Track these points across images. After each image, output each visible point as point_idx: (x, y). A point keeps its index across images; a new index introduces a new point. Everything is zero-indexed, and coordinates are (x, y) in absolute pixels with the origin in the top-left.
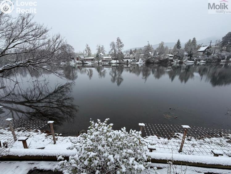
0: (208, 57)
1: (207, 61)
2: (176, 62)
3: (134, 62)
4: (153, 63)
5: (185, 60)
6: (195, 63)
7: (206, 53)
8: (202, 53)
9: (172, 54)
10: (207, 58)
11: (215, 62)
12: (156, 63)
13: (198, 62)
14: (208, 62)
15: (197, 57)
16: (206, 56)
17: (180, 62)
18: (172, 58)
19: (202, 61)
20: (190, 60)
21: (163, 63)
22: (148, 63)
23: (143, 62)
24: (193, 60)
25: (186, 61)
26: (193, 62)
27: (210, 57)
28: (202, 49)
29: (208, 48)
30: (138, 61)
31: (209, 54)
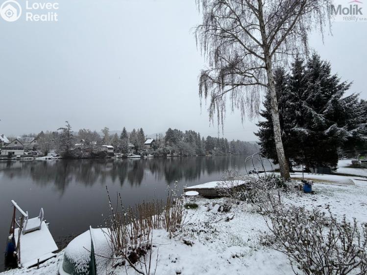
0: (155, 150)
1: (154, 155)
2: (117, 156)
3: (31, 156)
4: (79, 158)
5: (130, 154)
6: (142, 157)
7: (152, 146)
8: (149, 146)
9: (112, 145)
10: (154, 152)
11: (162, 157)
12: (84, 158)
13: (145, 157)
14: (156, 157)
15: (145, 151)
16: (153, 149)
17: (123, 156)
18: (112, 151)
19: (150, 155)
20: (136, 153)
21: (98, 158)
22: (68, 158)
23: (57, 156)
24: (139, 154)
25: (132, 155)
26: (140, 156)
27: (157, 151)
28: (149, 141)
29: (154, 141)
30: (46, 155)
31: (155, 148)
